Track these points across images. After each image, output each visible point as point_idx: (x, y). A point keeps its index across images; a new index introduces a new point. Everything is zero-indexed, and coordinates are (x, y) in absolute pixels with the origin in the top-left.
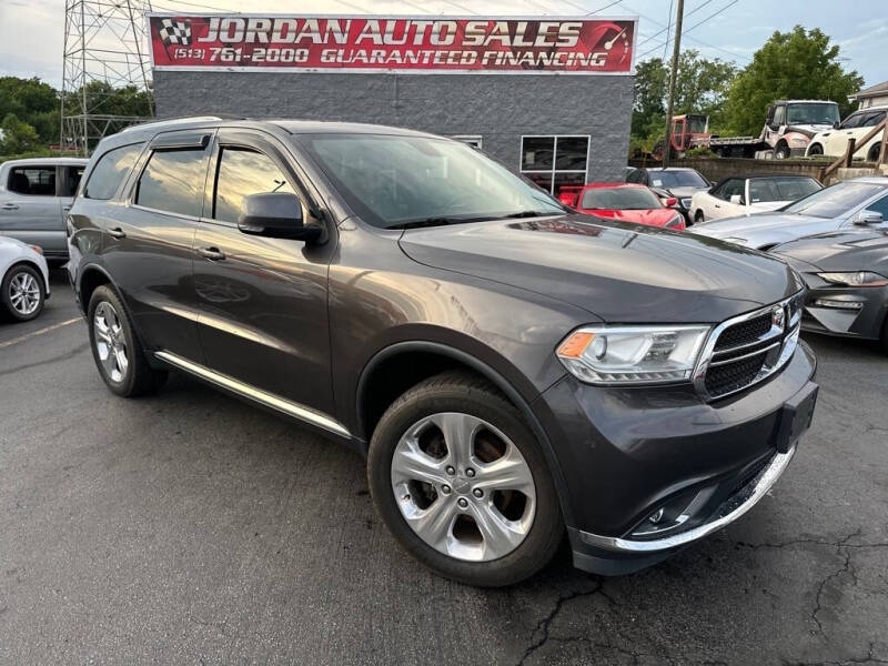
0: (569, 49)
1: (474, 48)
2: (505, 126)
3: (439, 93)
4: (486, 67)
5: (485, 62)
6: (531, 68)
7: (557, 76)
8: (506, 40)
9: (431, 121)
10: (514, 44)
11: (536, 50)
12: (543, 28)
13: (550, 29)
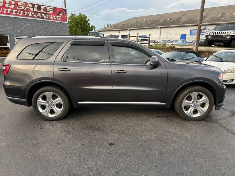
0: (51, 14)
1: (22, 10)
2: (34, 34)
3: (11, 22)
4: (26, 16)
5: (26, 15)
6: (40, 18)
7: (48, 21)
8: (32, 9)
9: (9, 31)
10: (34, 11)
11: (41, 13)
12: (42, 7)
13: (44, 8)
